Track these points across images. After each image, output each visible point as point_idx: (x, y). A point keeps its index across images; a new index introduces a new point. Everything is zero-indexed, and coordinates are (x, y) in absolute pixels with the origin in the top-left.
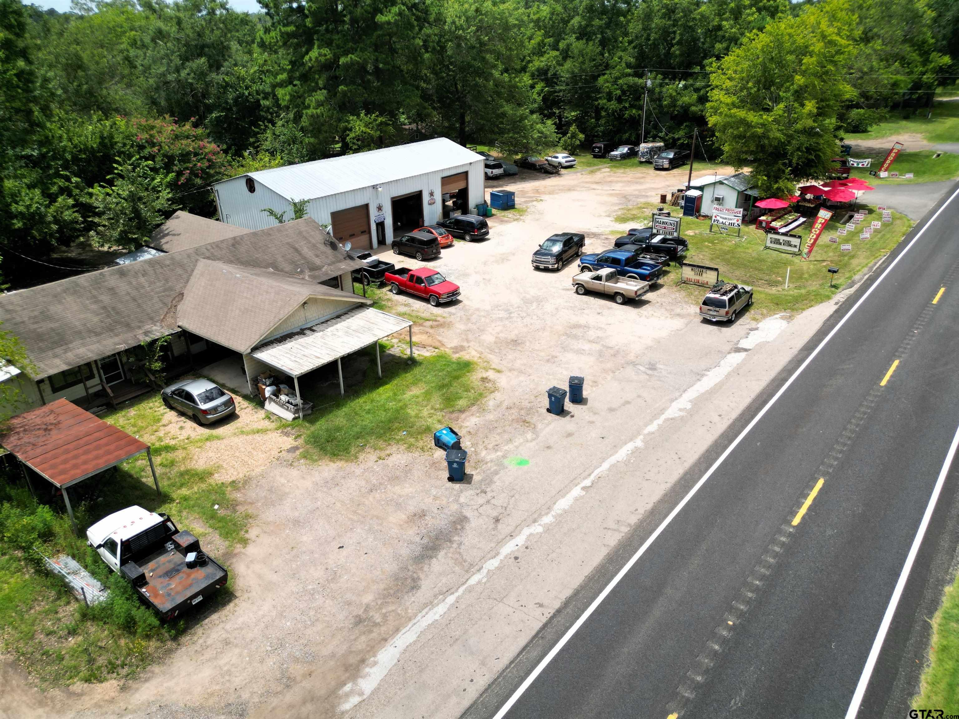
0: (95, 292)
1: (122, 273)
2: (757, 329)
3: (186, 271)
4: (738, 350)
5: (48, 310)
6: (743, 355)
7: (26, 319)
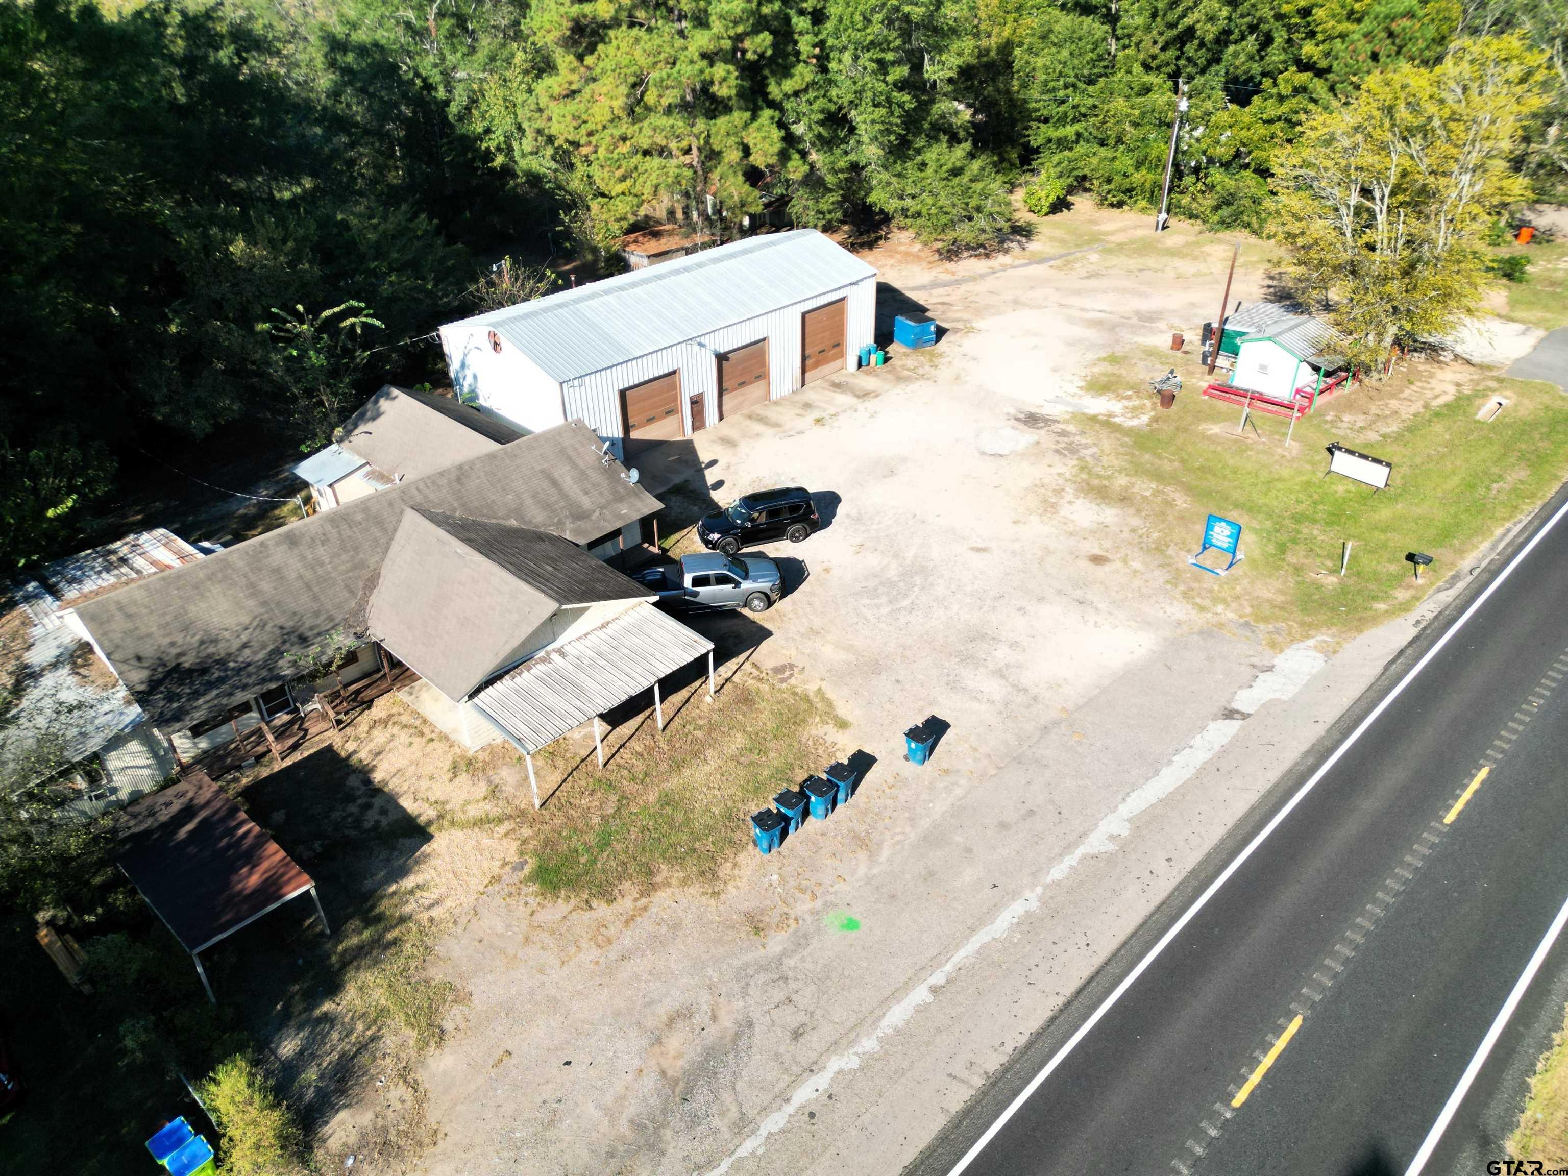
0: (253, 578)
1: (292, 540)
2: (1270, 669)
3: (385, 530)
4: (1230, 714)
5: (186, 613)
6: (1235, 725)
7: (154, 629)
